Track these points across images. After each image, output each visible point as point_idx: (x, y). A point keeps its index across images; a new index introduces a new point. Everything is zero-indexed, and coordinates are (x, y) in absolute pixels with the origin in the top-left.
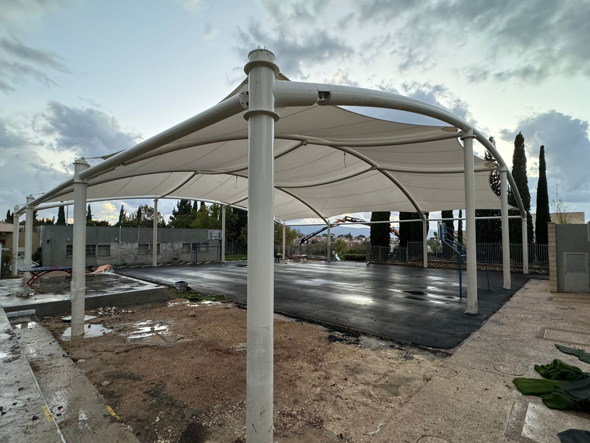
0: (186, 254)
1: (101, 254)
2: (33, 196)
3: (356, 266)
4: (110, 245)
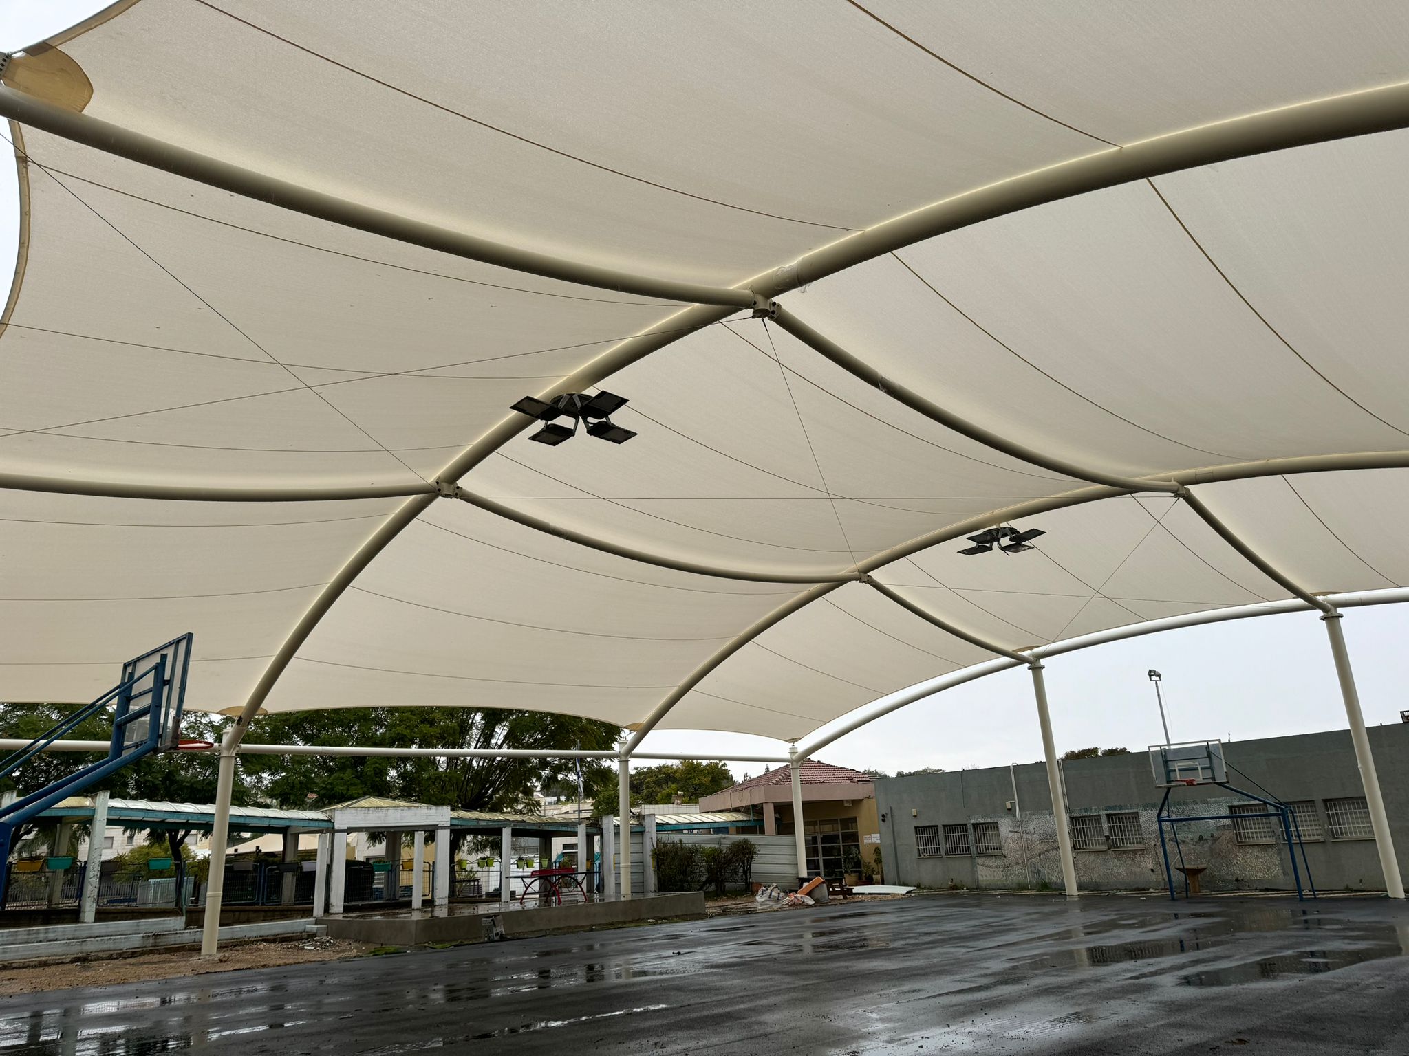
0: (1257, 852)
4: (995, 826)
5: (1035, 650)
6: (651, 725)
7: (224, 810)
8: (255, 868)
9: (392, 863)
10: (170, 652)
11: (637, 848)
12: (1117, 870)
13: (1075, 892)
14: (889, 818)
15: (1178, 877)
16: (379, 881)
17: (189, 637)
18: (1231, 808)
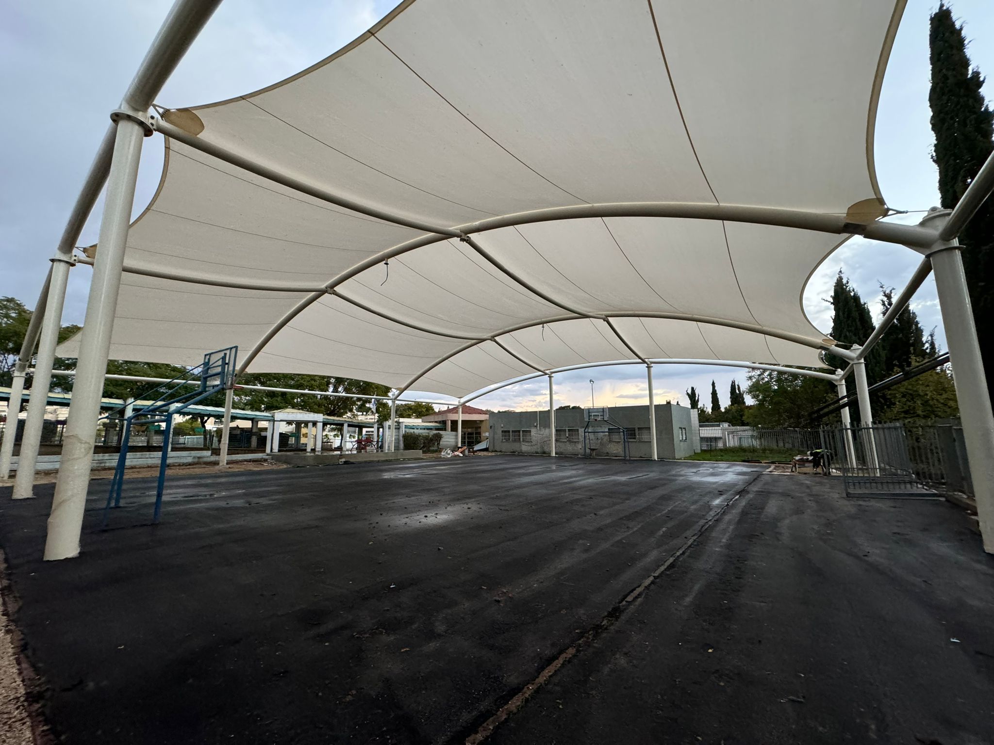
0: (615, 444)
4: (530, 431)
5: (551, 370)
6: (405, 389)
7: (228, 411)
8: (241, 433)
9: (297, 434)
10: (228, 352)
11: (397, 434)
12: (569, 448)
13: (554, 455)
14: (493, 428)
15: (588, 451)
16: (292, 441)
17: (236, 347)
18: (609, 429)
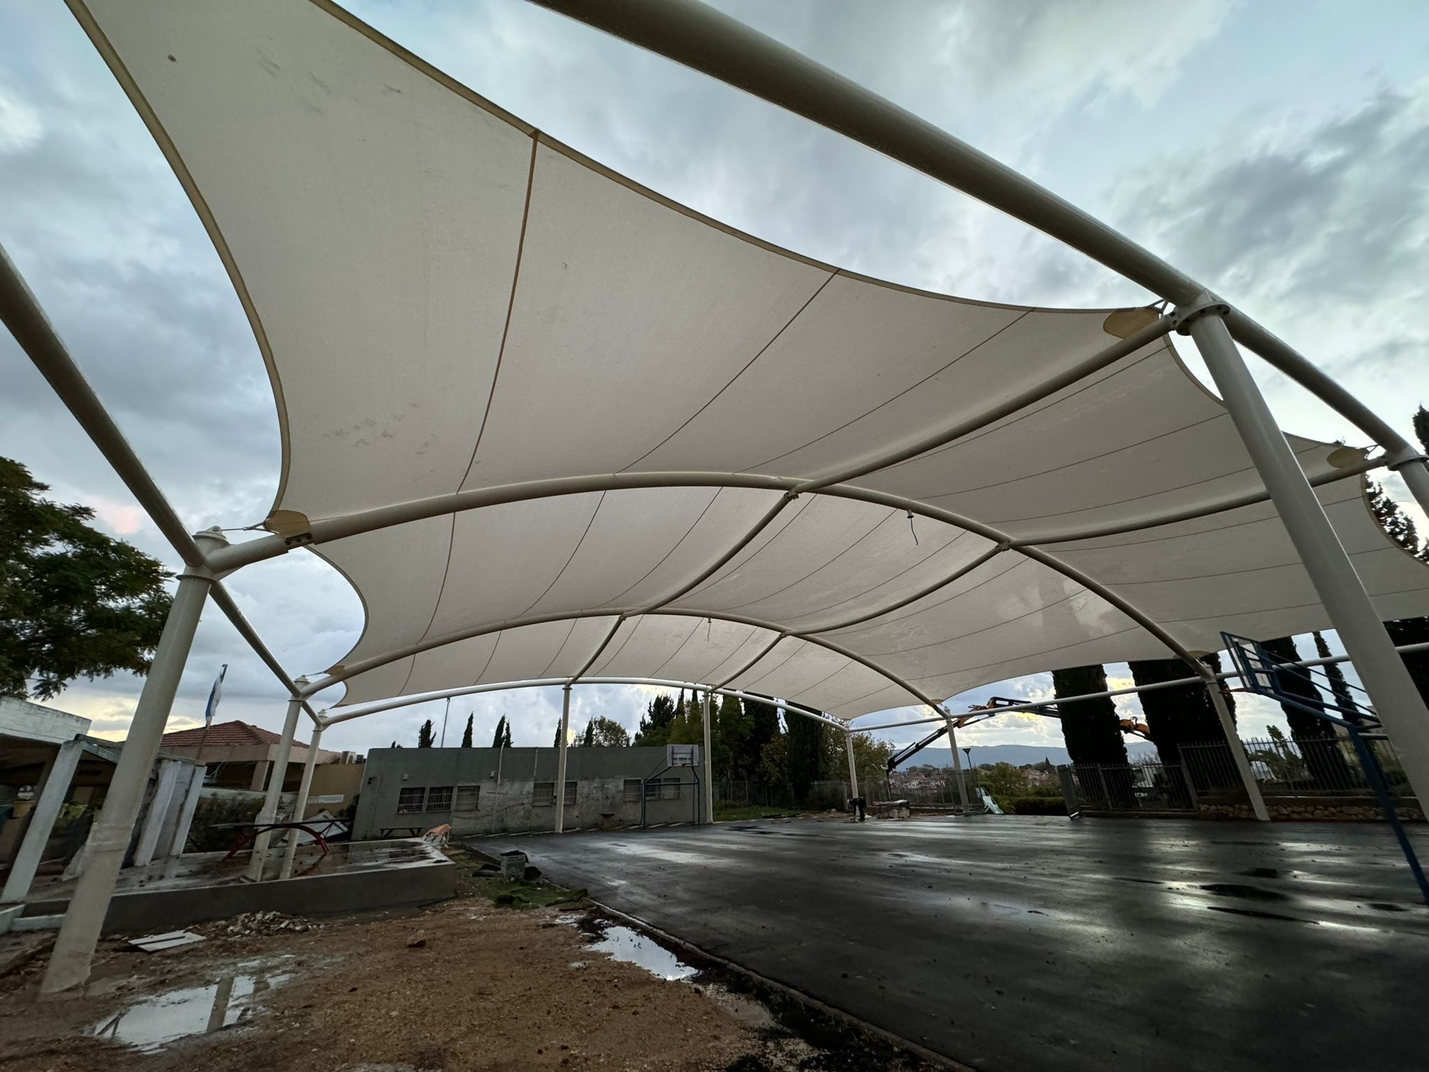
0: (631, 804)
1: (462, 808)
2: (307, 678)
3: (1037, 824)
4: (477, 788)
14: (377, 780)
18: (625, 781)
